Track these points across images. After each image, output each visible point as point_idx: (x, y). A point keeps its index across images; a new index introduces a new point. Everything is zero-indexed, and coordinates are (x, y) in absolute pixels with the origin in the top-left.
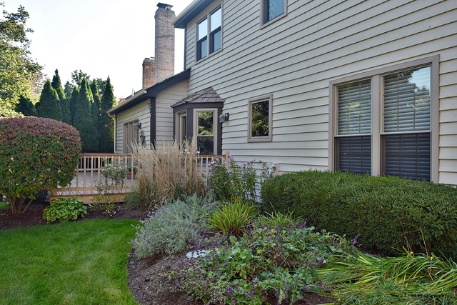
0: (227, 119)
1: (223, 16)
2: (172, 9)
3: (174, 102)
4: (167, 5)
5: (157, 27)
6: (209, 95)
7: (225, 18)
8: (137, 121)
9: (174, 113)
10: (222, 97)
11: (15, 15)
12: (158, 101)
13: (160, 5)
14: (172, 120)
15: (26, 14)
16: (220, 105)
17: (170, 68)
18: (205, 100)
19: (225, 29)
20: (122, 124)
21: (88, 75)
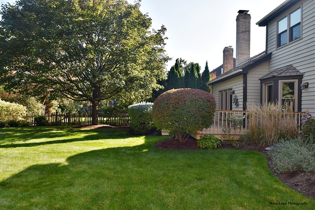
0: (307, 86)
1: (302, 15)
2: (248, 13)
3: (261, 76)
4: (245, 11)
5: (237, 26)
6: (290, 71)
7: (304, 16)
8: (231, 89)
9: (261, 84)
10: (302, 71)
11: (159, 31)
12: (248, 75)
13: (240, 12)
14: (260, 88)
15: (165, 29)
16: (300, 77)
17: (247, 53)
18: (288, 74)
19: (304, 24)
20: (218, 91)
21: (185, 61)
